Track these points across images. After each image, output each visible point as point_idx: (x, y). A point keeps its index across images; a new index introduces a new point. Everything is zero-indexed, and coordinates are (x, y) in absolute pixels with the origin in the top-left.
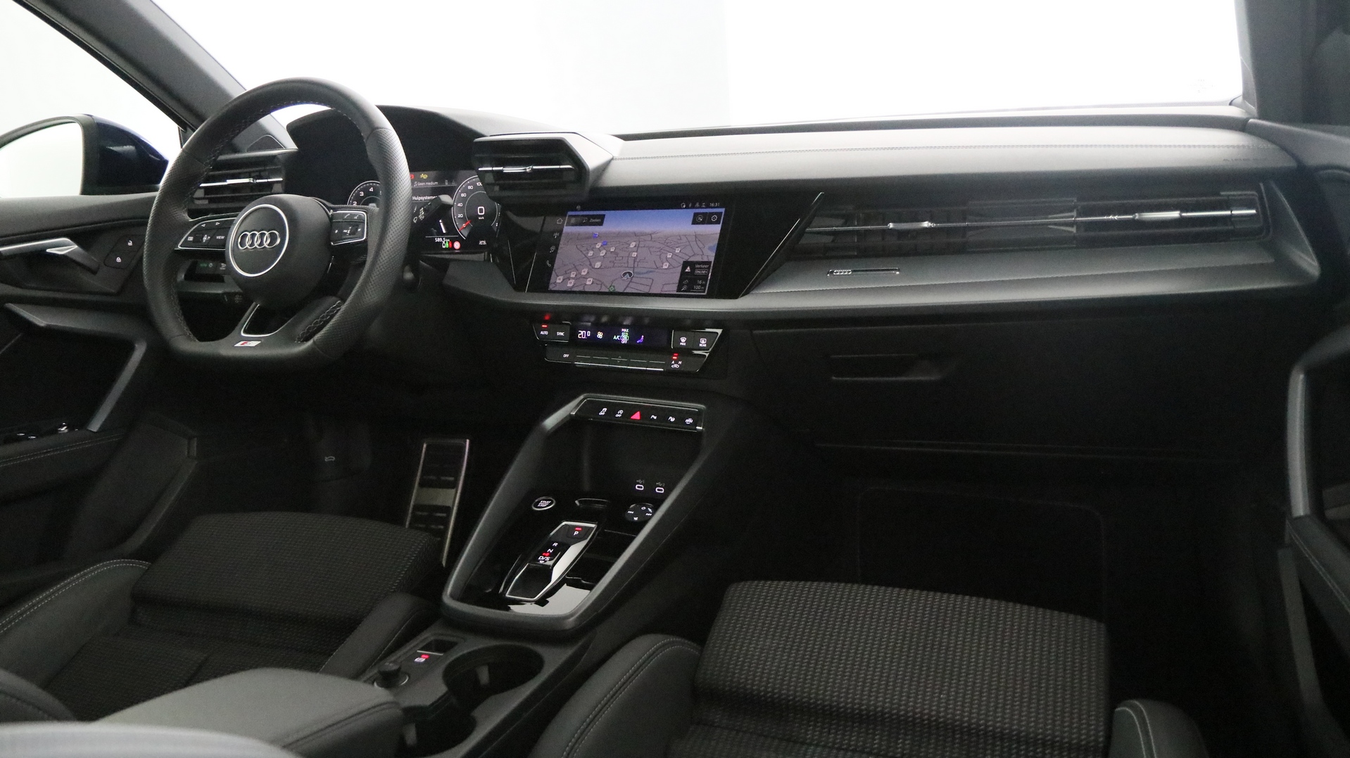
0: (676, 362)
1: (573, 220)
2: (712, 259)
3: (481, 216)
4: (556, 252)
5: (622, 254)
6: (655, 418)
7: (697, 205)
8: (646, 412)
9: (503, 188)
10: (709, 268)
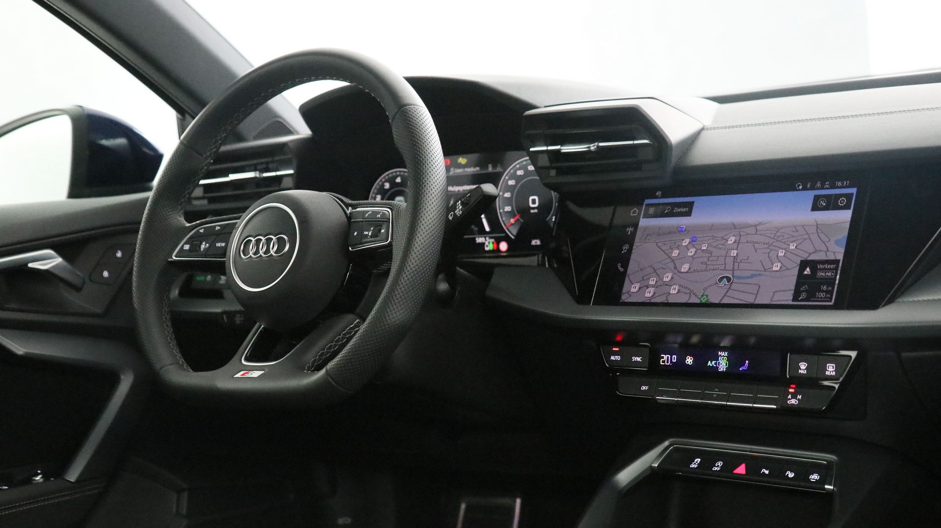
0: (794, 396)
1: (652, 210)
2: (840, 257)
3: (533, 208)
4: (630, 251)
5: (716, 252)
6: (767, 472)
7: (819, 185)
8: (754, 464)
9: (561, 172)
10: (836, 269)
